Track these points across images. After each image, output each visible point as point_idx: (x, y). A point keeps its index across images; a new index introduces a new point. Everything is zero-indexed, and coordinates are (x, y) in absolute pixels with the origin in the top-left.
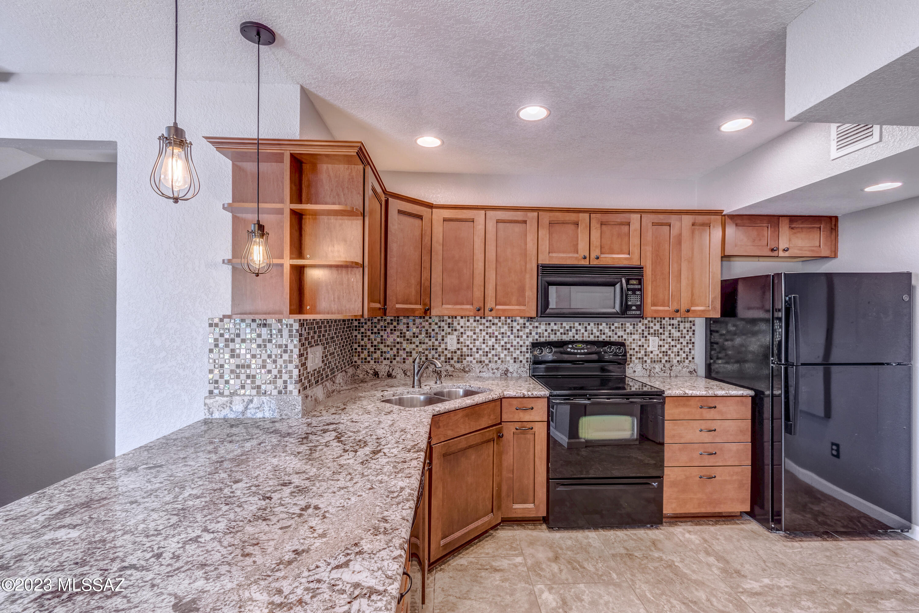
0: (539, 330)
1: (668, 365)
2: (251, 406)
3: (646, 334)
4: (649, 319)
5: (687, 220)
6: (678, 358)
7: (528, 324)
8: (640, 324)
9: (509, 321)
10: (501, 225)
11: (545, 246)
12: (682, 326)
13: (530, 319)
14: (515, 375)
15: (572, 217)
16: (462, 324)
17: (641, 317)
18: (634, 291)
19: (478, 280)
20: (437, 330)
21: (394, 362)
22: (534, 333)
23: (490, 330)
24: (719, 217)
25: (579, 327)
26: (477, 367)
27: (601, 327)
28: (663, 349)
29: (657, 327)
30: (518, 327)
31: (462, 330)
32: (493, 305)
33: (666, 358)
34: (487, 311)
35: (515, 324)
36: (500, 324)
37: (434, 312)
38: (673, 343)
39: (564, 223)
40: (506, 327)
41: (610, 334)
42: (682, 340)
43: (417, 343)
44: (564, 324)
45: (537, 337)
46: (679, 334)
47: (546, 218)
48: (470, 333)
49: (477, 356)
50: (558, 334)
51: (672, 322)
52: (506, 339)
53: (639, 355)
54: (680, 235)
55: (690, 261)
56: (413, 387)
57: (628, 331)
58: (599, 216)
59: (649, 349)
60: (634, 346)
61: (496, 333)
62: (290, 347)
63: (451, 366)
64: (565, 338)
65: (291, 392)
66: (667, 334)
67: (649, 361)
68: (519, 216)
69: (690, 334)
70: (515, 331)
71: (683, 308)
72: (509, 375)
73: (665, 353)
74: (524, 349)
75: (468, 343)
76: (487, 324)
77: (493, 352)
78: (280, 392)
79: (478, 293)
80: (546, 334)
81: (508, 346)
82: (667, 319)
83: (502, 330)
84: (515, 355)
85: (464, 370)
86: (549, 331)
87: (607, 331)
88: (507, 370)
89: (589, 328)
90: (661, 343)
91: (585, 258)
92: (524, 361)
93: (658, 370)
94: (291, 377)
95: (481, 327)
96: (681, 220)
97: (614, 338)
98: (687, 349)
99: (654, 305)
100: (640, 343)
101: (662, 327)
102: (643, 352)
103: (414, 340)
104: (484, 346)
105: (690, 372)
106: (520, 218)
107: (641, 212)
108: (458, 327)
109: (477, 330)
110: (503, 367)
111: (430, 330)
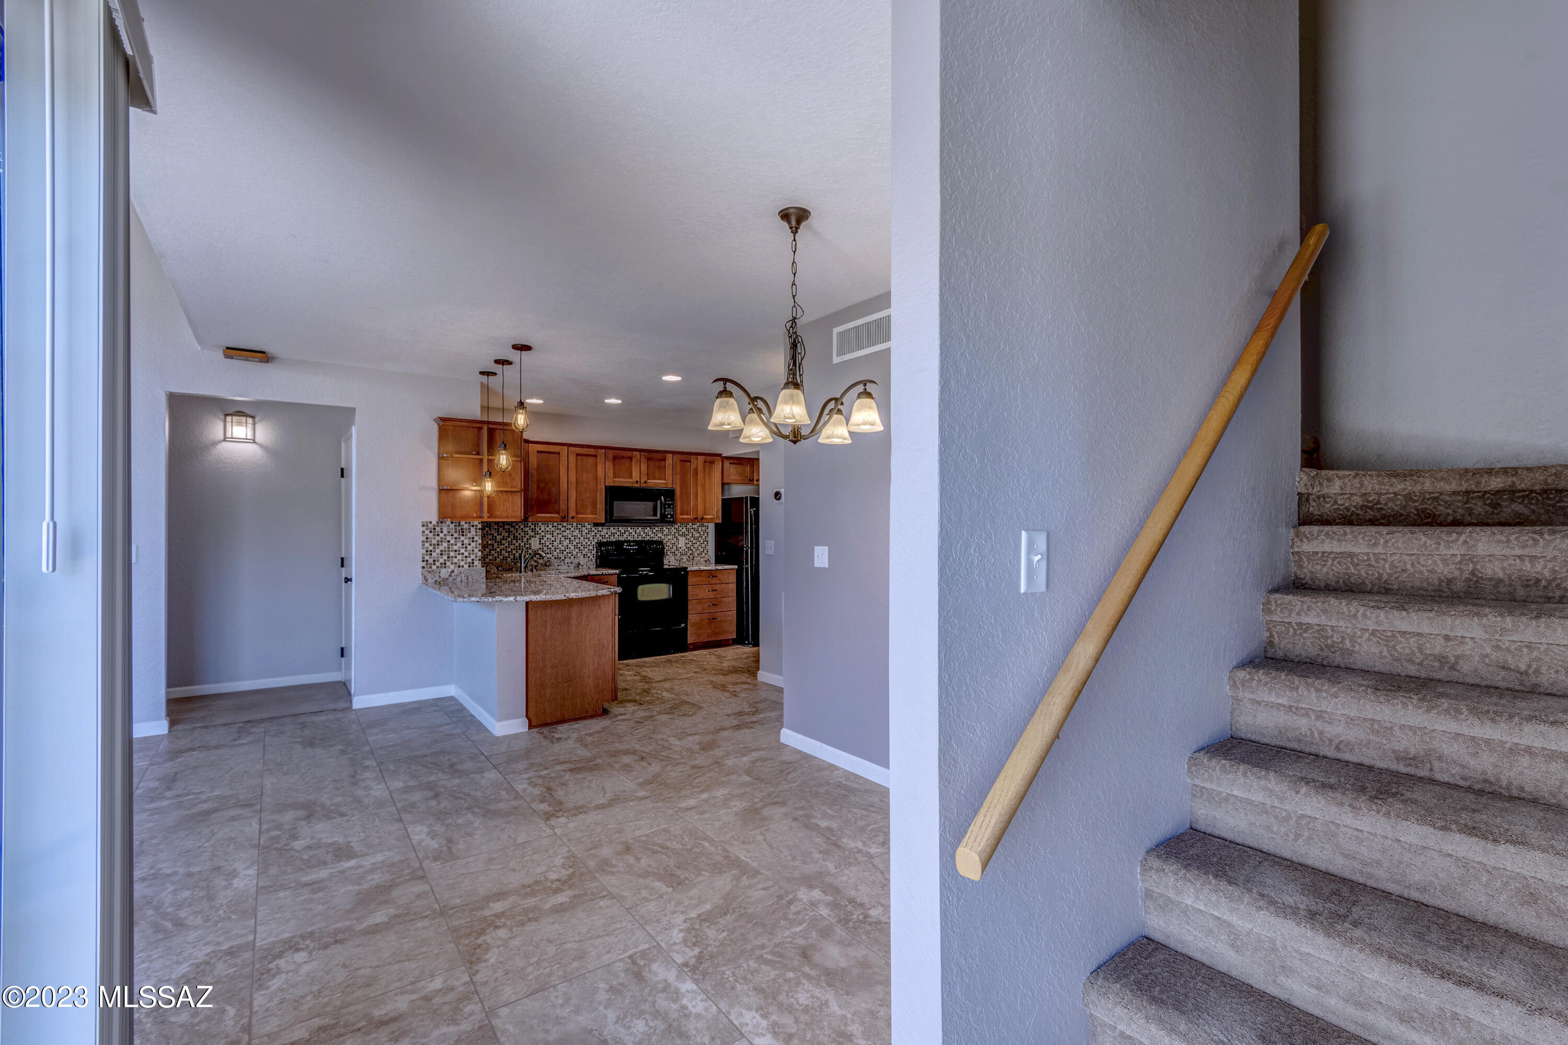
0: (602, 534)
1: (691, 557)
2: (453, 574)
3: (677, 535)
4: (679, 524)
5: (701, 458)
6: (698, 552)
7: (593, 529)
8: (673, 528)
9: (579, 526)
10: (579, 457)
11: (610, 473)
12: (700, 529)
13: (596, 525)
14: (585, 566)
15: (628, 454)
16: (543, 529)
17: (673, 523)
18: (669, 505)
19: (563, 497)
20: (522, 534)
21: (487, 560)
22: (598, 536)
23: (565, 534)
24: (719, 458)
25: (631, 531)
26: (555, 562)
27: (646, 531)
28: (688, 546)
29: (684, 530)
30: (587, 531)
31: (543, 534)
32: (574, 514)
33: (690, 552)
34: (569, 519)
35: (584, 529)
36: (572, 529)
37: (530, 519)
38: (694, 541)
39: (623, 457)
40: (577, 531)
41: (652, 535)
42: (700, 539)
43: (507, 545)
44: (620, 529)
45: (600, 538)
46: (698, 535)
47: (611, 454)
48: (549, 536)
49: (555, 553)
50: (616, 536)
51: (694, 526)
52: (577, 541)
53: (673, 550)
54: (697, 468)
55: (703, 486)
56: (521, 572)
57: (665, 533)
58: (646, 454)
59: (679, 546)
60: (669, 544)
61: (570, 536)
62: (476, 538)
63: (535, 561)
64: (621, 538)
65: (476, 566)
66: (690, 535)
67: (679, 554)
68: (592, 452)
69: (706, 535)
70: (584, 534)
71: (700, 516)
72: (580, 567)
73: (689, 549)
74: (591, 548)
75: (548, 544)
76: (563, 529)
77: (567, 550)
78: (469, 566)
79: (563, 506)
80: (607, 536)
81: (579, 545)
82: (690, 524)
83: (574, 534)
84: (584, 553)
85: (545, 565)
86: (610, 534)
87: (650, 533)
88: (579, 564)
89: (638, 531)
90: (687, 541)
91: (637, 482)
92: (591, 557)
93: (684, 560)
94: (476, 557)
95: (558, 531)
96: (697, 459)
97: (656, 538)
98: (703, 546)
99: (682, 514)
100: (673, 542)
101: (688, 530)
102: (675, 548)
103: (504, 542)
104: (560, 546)
105: (706, 561)
106: (593, 453)
107: (674, 453)
108: (540, 532)
109: (555, 534)
110: (576, 561)
111: (517, 534)
